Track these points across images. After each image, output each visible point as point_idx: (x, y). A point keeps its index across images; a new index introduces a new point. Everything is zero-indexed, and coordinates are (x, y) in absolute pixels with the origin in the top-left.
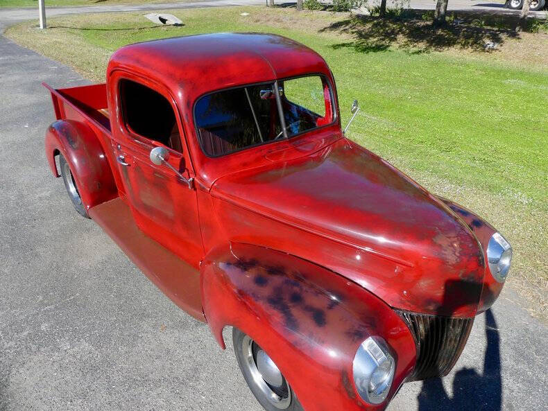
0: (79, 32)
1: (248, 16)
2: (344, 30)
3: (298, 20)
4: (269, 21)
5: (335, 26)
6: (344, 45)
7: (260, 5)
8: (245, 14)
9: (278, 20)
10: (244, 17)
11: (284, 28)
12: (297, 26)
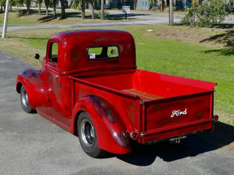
0: (26, 40)
1: (151, 32)
2: (219, 41)
3: (189, 34)
4: (167, 35)
5: (213, 38)
6: (215, 51)
7: (163, 24)
8: (150, 30)
9: (174, 35)
10: (149, 32)
11: (177, 40)
12: (187, 39)
